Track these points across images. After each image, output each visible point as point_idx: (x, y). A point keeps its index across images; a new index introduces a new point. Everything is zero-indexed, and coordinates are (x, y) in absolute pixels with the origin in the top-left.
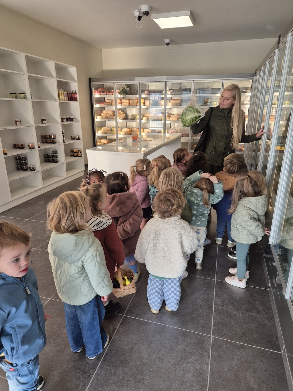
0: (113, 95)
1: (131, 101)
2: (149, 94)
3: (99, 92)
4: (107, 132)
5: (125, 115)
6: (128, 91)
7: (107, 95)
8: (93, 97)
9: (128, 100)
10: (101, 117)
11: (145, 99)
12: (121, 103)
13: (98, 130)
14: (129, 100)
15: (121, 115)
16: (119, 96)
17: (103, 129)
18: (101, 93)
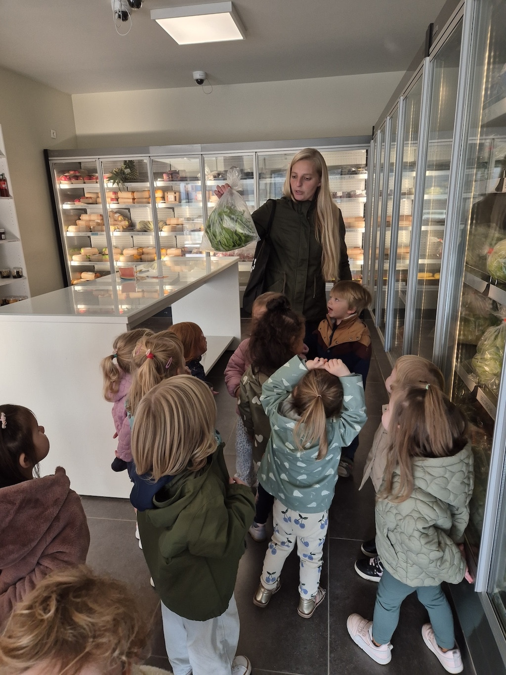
0: (97, 183)
1: (136, 195)
2: (171, 179)
3: (69, 179)
4: (92, 258)
5: (127, 223)
6: (128, 174)
7: (85, 183)
8: (56, 190)
9: (130, 193)
10: (76, 229)
11: (165, 190)
12: (117, 199)
13: (71, 255)
14: (133, 192)
15: (119, 223)
16: (109, 185)
17: (83, 251)
18: (73, 181)
